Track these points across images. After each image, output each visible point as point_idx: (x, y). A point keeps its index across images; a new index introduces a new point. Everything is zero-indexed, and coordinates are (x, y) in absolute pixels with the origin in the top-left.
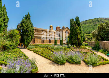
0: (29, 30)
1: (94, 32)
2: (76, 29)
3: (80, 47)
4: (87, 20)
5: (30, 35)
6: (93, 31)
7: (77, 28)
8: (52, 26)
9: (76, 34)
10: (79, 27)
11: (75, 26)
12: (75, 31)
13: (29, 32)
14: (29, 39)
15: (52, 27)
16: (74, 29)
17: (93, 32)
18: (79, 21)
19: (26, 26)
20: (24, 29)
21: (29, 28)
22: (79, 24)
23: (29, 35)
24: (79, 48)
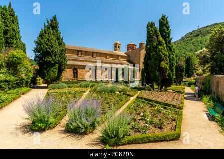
0: (52, 51)
1: (203, 51)
2: (156, 47)
3: (168, 88)
4: (207, 27)
5: (56, 63)
6: (200, 51)
7: (160, 43)
8: (119, 42)
9: (156, 59)
10: (165, 40)
11: (156, 39)
12: (155, 51)
13: (52, 56)
14: (52, 71)
15: (118, 45)
16: (153, 47)
17: (201, 53)
18: (169, 27)
19: (47, 44)
20: (42, 49)
21: (52, 47)
22: (166, 33)
23: (53, 62)
24: (166, 90)
